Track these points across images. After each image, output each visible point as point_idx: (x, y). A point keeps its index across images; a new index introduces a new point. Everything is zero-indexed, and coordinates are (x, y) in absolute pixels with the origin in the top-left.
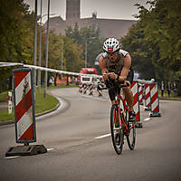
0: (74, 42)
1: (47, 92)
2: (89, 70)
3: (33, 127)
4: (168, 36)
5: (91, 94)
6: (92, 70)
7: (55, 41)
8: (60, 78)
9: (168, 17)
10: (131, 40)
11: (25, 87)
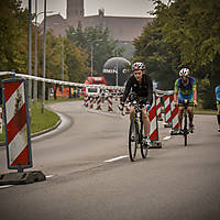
0: (77, 45)
1: (45, 107)
2: (96, 79)
3: (28, 149)
4: (191, 37)
5: (99, 108)
6: (100, 79)
7: (54, 45)
8: (61, 90)
9: (191, 13)
10: (146, 42)
11: (18, 101)
